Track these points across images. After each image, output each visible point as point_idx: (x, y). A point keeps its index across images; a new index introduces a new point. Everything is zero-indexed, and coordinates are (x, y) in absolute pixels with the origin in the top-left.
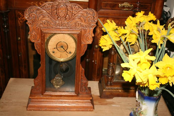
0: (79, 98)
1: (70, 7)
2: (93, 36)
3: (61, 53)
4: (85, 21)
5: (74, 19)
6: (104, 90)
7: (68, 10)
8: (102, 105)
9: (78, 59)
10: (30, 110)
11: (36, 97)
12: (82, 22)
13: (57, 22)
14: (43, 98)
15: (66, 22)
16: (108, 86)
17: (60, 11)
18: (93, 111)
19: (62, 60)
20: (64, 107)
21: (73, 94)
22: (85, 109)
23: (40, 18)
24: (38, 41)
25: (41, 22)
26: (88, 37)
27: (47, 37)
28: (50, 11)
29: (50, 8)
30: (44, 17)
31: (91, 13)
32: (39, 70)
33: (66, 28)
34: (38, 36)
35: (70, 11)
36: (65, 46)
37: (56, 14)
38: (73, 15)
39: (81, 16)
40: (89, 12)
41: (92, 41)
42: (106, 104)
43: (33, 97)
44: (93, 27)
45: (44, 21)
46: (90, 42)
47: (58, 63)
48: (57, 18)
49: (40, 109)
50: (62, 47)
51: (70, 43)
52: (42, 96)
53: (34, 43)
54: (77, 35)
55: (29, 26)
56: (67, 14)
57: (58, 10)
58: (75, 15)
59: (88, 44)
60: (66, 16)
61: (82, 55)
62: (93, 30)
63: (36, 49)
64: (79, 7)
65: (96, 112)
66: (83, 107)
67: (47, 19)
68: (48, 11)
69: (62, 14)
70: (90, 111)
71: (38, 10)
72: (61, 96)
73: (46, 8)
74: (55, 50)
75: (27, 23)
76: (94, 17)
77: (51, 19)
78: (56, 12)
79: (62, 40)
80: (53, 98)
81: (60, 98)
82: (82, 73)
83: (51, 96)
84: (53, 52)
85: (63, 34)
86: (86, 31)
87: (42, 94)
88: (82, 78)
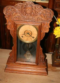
0: (38, 67)
1: (34, 7)
2: (50, 27)
3: (28, 38)
4: (44, 17)
5: (36, 15)
6: (55, 61)
7: (33, 9)
8: (53, 71)
9: (39, 42)
10: (6, 72)
11: (11, 64)
12: (43, 18)
13: (25, 17)
14: (15, 65)
15: (31, 17)
16: (58, 59)
17: (27, 10)
18: (47, 75)
19: (28, 42)
20: (28, 72)
21: (34, 64)
22: (41, 74)
23: (14, 14)
24: (12, 29)
25: (15, 17)
26: (46, 28)
27: (18, 27)
28: (20, 9)
29: (21, 8)
30: (16, 13)
31: (49, 12)
32: (13, 47)
33: (31, 21)
34: (13, 26)
35: (34, 10)
36: (30, 33)
37: (25, 11)
38: (36, 12)
39: (42, 14)
40: (47, 11)
41: (49, 30)
42: (56, 71)
43: (9, 64)
44: (50, 21)
45: (16, 16)
46: (47, 31)
47: (25, 44)
48: (25, 14)
49: (13, 71)
50: (28, 33)
51: (33, 32)
52: (14, 64)
53: (10, 30)
54: (38, 26)
55: (7, 19)
56: (32, 12)
57: (26, 9)
58: (37, 12)
59: (46, 33)
60: (31, 13)
61: (41, 40)
62: (49, 24)
63: (11, 34)
64: (41, 7)
65: (49, 77)
66: (41, 73)
67: (19, 15)
68: (19, 10)
69: (28, 12)
70: (45, 75)
71: (13, 8)
72: (26, 65)
73: (18, 7)
74: (24, 36)
75: (5, 17)
76: (50, 14)
77: (21, 15)
78: (25, 10)
79: (28, 29)
80: (21, 65)
81: (26, 66)
82: (41, 51)
83: (20, 64)
84: (22, 37)
85: (29, 25)
86: (45, 24)
87: (15, 63)
88: (40, 54)
